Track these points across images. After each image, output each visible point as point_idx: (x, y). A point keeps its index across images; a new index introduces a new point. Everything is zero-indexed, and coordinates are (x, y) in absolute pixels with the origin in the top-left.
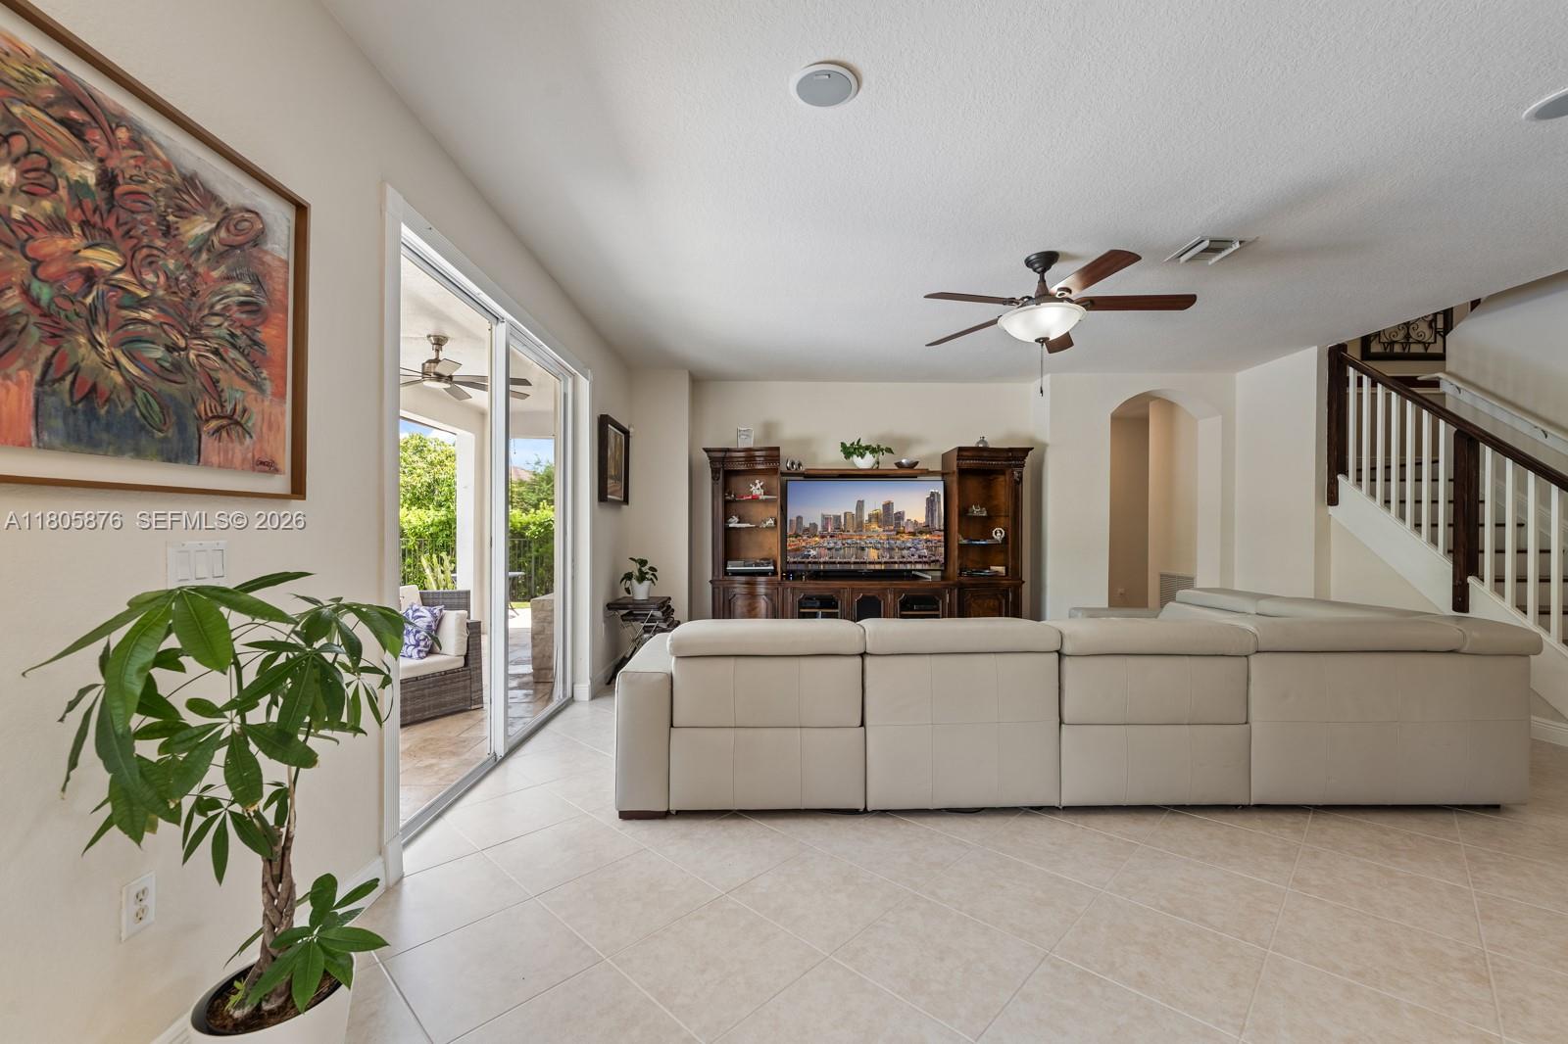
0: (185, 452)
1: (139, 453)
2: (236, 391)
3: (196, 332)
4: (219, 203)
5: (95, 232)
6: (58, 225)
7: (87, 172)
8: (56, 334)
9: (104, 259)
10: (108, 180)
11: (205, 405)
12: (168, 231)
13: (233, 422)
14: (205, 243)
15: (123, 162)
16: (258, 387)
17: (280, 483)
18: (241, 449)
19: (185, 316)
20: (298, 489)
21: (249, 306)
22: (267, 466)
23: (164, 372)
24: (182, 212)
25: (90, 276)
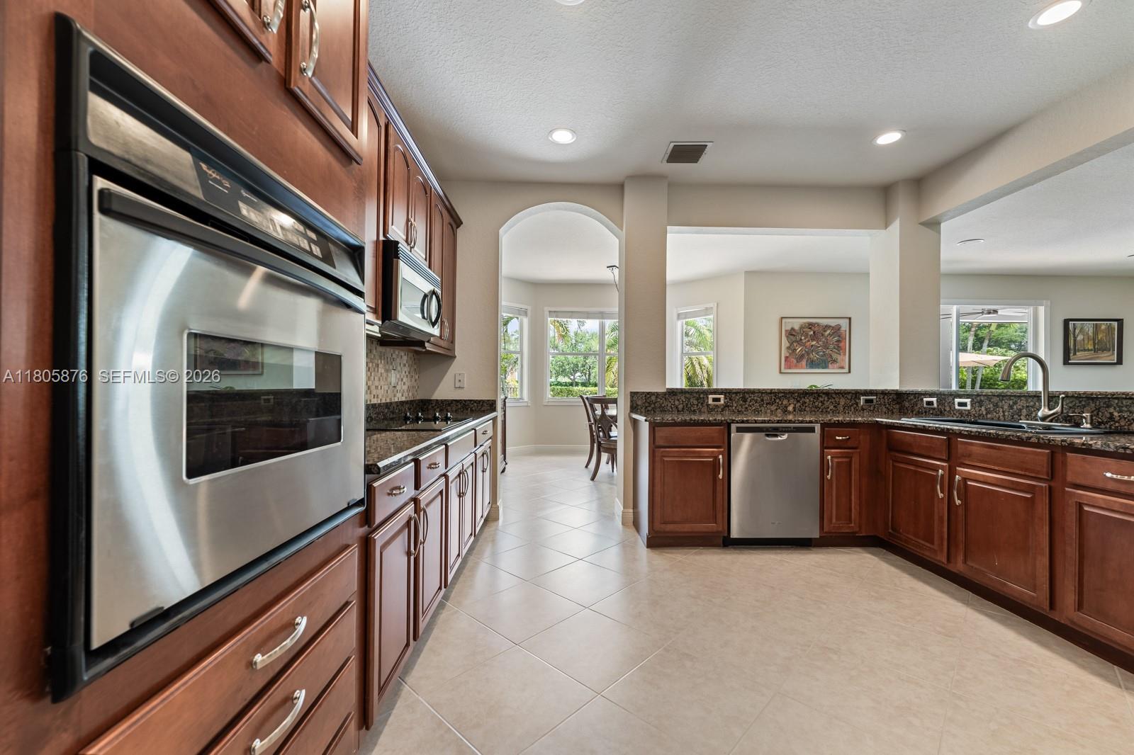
0: (826, 367)
1: (819, 368)
2: (835, 356)
3: (828, 348)
4: (830, 326)
5: (813, 340)
6: (809, 341)
7: (812, 333)
8: (808, 354)
9: (814, 343)
10: (814, 332)
11: (830, 359)
12: (823, 335)
13: (835, 361)
14: (829, 334)
15: (816, 329)
16: (840, 354)
17: (846, 370)
18: (836, 365)
19: (826, 346)
20: (850, 372)
21: (838, 341)
22: (843, 368)
23: (822, 356)
24: (825, 331)
25: (812, 346)
